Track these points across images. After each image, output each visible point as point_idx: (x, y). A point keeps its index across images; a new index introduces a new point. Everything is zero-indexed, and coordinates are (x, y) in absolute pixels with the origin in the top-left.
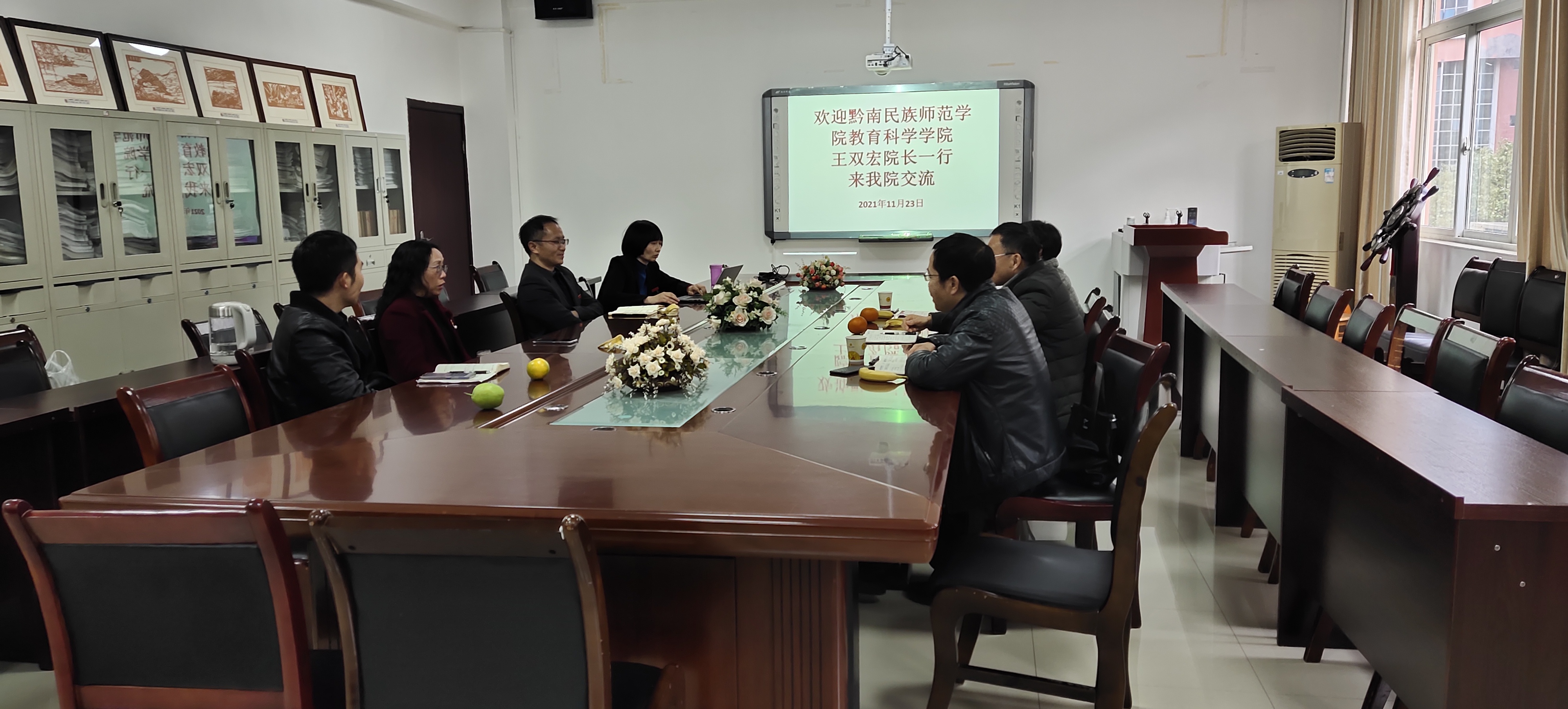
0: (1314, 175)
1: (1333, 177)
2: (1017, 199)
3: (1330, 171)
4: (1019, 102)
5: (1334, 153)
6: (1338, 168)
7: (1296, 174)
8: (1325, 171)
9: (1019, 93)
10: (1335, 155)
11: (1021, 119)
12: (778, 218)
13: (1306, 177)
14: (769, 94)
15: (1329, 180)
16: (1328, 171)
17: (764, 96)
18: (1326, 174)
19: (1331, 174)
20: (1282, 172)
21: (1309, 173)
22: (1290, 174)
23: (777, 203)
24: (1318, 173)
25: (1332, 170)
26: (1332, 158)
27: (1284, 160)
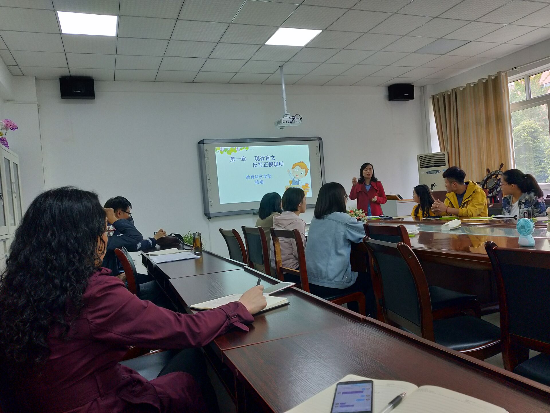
0: (439, 172)
4: (317, 147)
5: (445, 163)
7: (430, 173)
9: (316, 142)
11: (318, 154)
12: (211, 206)
13: (435, 173)
14: (201, 142)
17: (199, 143)
20: (424, 172)
22: (427, 173)
23: (211, 198)
26: (445, 165)
27: (421, 168)
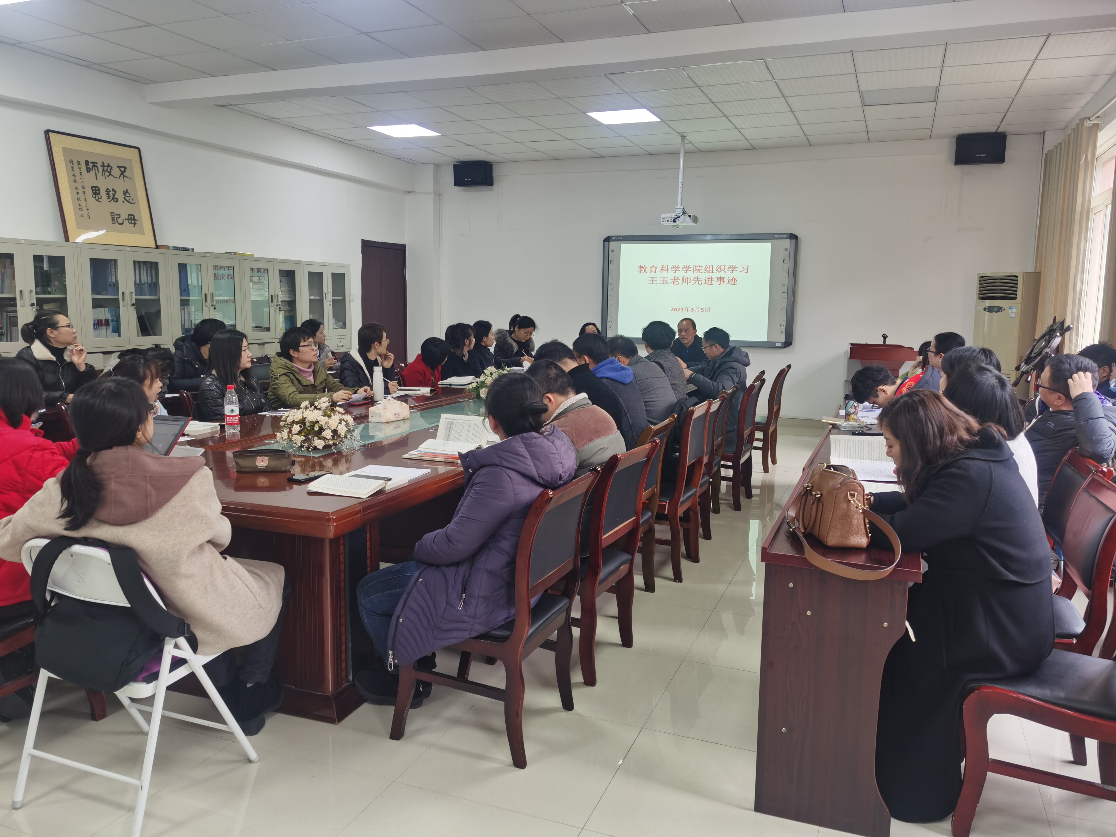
0: (1002, 311)
1: (1015, 313)
2: (782, 320)
3: (1013, 309)
4: (786, 250)
5: (1016, 295)
6: (1019, 306)
7: (990, 309)
8: (1010, 308)
9: (787, 243)
10: (1018, 296)
11: (788, 262)
12: (610, 328)
13: (996, 312)
14: (608, 240)
15: (1012, 315)
16: (1012, 308)
17: (605, 240)
18: (1010, 311)
19: (1014, 311)
20: (980, 307)
21: (1000, 309)
22: (985, 309)
23: (610, 317)
24: (1004, 309)
25: (1015, 307)
26: (1015, 298)
27: (983, 298)
